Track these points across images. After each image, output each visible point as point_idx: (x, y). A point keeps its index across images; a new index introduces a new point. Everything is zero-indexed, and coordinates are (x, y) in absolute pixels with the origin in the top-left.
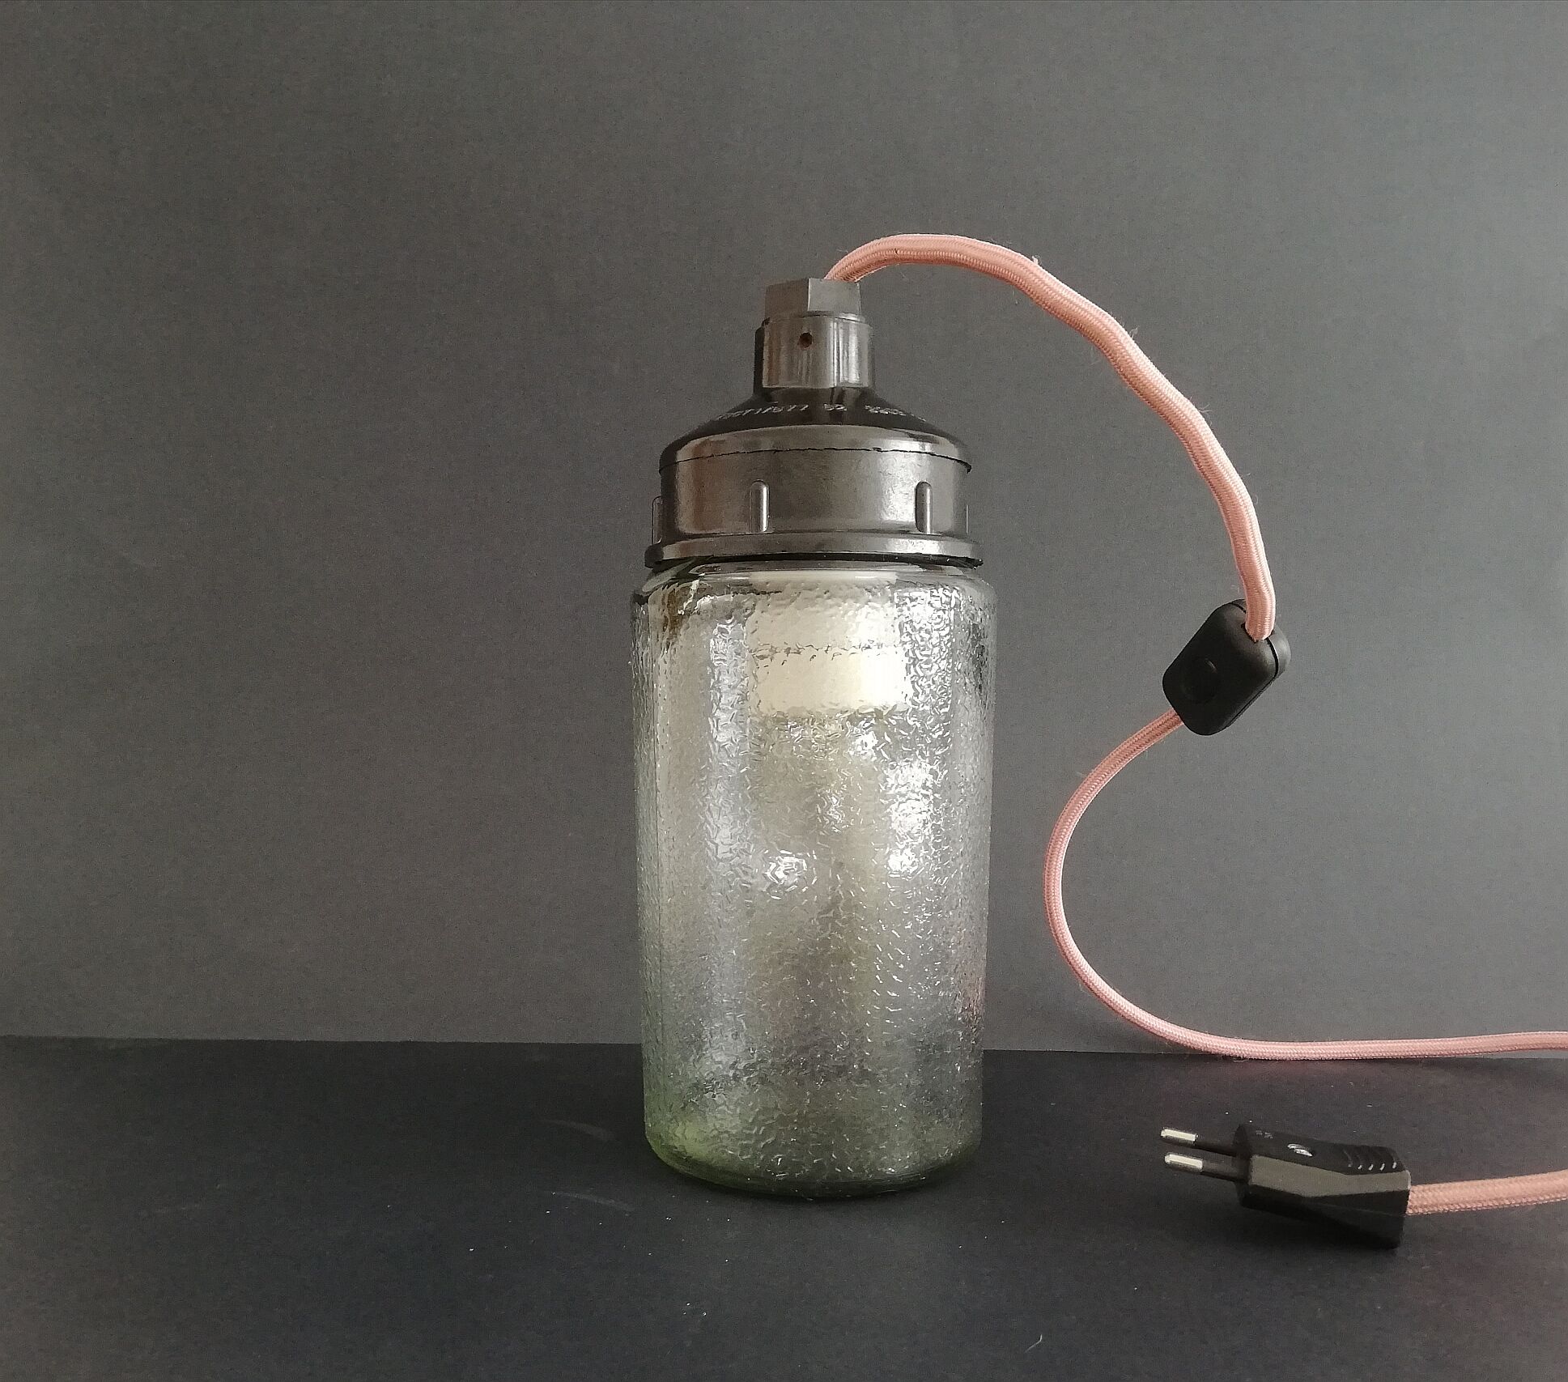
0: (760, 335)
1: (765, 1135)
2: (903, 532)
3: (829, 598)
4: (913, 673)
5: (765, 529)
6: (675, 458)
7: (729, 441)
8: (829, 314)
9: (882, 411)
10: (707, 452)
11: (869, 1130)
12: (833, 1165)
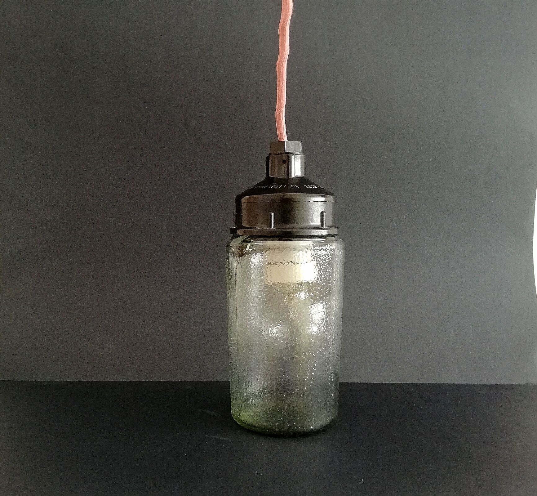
0: (268, 159)
1: (273, 417)
2: (317, 228)
3: (294, 250)
4: (320, 273)
5: (273, 227)
6: (241, 201)
7: (260, 197)
8: (292, 153)
9: (309, 187)
10: (252, 200)
11: (305, 415)
12: (294, 426)
